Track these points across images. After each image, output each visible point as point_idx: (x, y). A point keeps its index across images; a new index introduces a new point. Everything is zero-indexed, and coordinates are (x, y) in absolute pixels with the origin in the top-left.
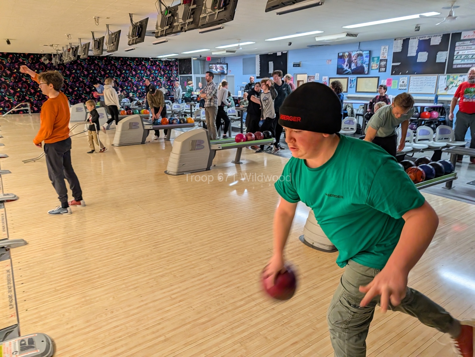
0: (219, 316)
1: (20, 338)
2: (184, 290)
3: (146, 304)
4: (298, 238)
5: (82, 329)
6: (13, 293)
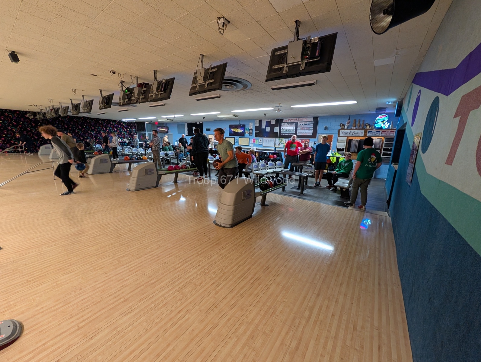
0: (164, 276)
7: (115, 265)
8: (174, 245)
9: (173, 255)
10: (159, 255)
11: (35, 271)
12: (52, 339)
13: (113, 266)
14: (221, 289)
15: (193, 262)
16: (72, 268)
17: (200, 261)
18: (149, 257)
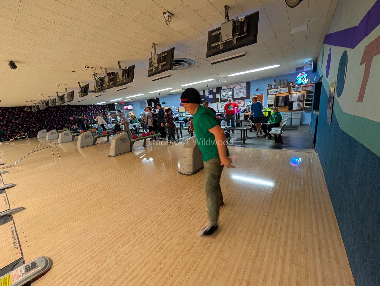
1: (25, 265)
3: (108, 221)
5: (69, 246)
7: (110, 211)
8: (152, 192)
9: (152, 199)
10: (141, 201)
11: (52, 222)
12: (74, 267)
13: (109, 212)
14: (193, 220)
15: (168, 203)
16: (79, 217)
17: (173, 202)
18: (134, 203)
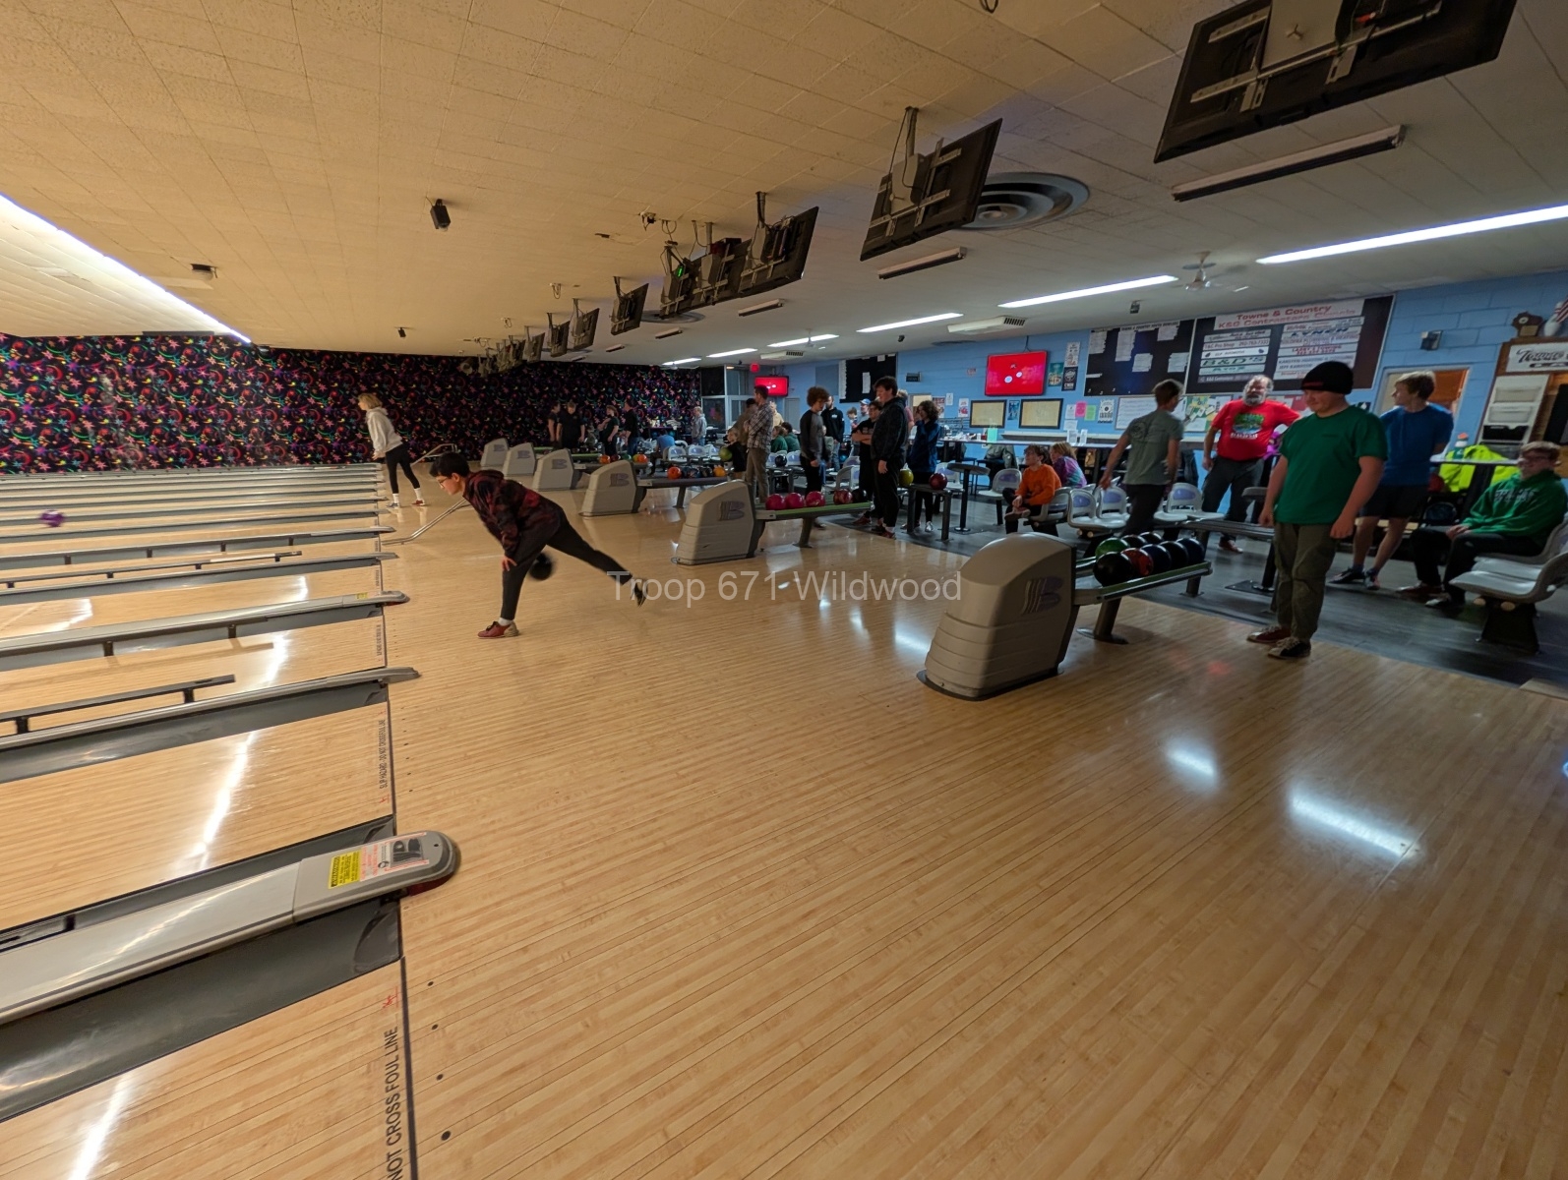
0: (767, 808)
1: (395, 839)
2: (702, 762)
3: (632, 785)
4: (915, 675)
5: (511, 826)
6: (388, 761)
7: (643, 754)
8: (796, 727)
9: (793, 754)
10: (752, 748)
11: (478, 737)
13: (639, 755)
14: (937, 881)
15: (851, 785)
16: (552, 744)
17: (872, 786)
